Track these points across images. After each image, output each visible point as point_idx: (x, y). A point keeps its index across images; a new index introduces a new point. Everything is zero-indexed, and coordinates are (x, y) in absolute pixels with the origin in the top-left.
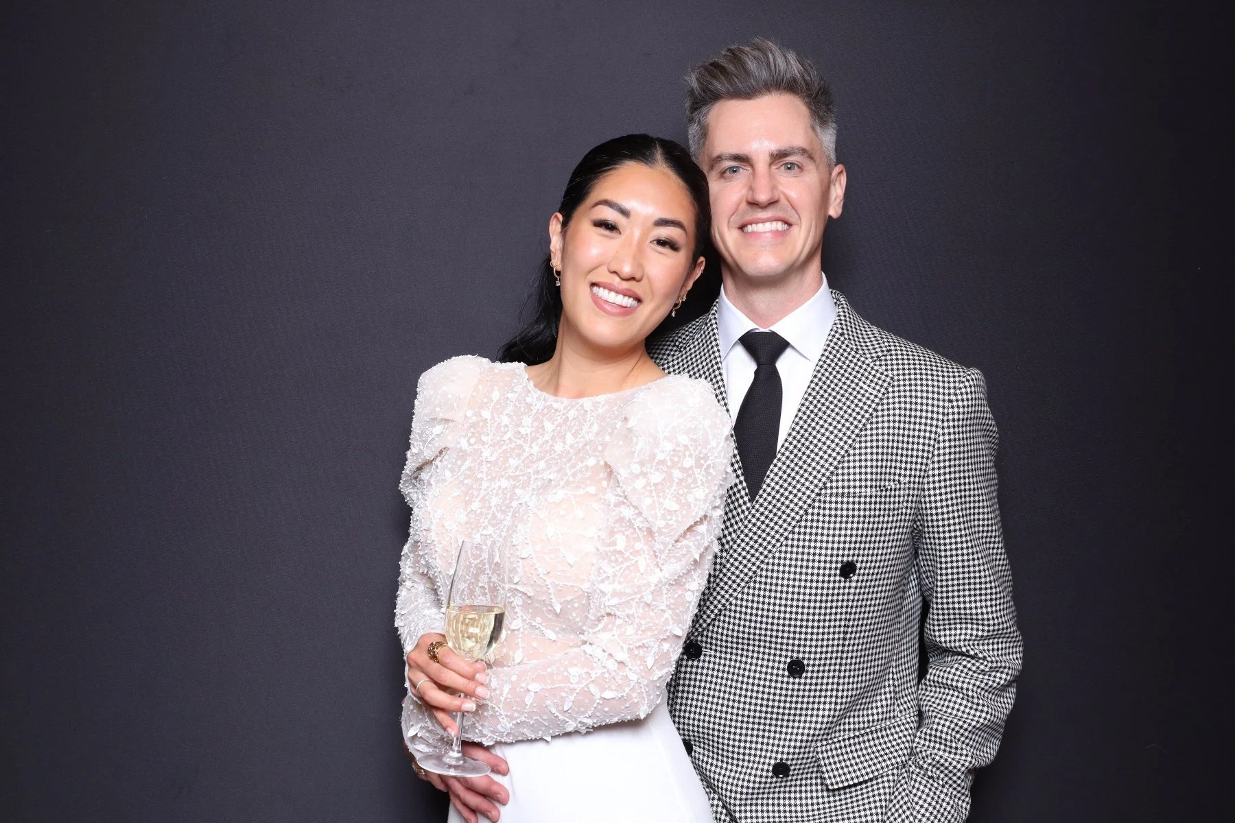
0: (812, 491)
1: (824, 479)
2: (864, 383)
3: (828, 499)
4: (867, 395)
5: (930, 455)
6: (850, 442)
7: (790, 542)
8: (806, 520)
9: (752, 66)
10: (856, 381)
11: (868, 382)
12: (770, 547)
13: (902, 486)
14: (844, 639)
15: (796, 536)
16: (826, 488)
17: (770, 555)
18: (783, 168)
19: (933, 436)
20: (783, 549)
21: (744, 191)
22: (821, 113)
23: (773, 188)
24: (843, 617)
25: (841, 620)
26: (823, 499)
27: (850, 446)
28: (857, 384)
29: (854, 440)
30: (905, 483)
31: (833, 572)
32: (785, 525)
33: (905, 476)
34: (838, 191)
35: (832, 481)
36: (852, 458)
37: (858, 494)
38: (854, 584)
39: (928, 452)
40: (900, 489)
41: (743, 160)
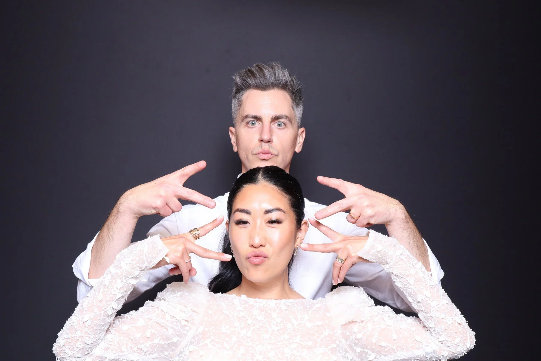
18: (277, 124)
22: (297, 101)
34: (301, 140)
41: (257, 119)
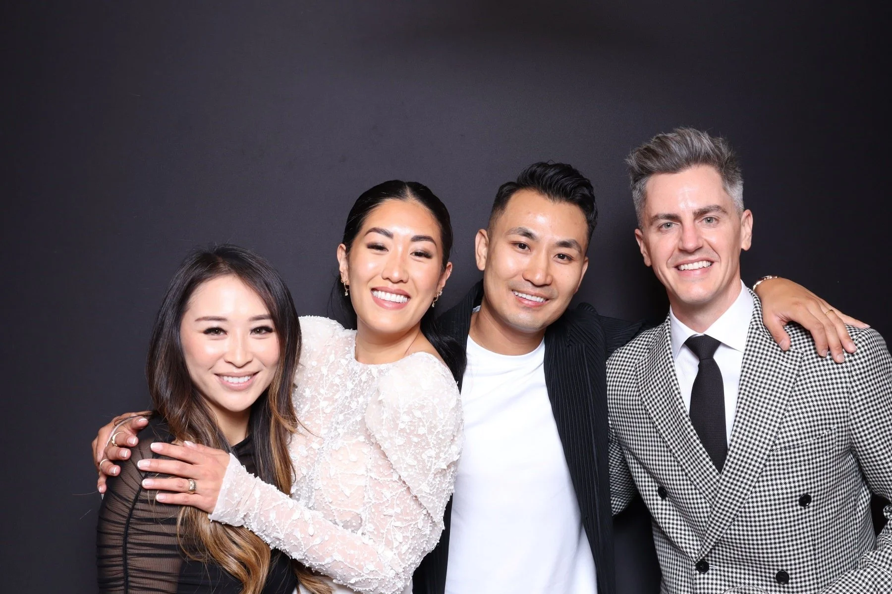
0: (766, 449)
1: (773, 439)
2: (783, 361)
3: (779, 453)
4: (787, 369)
5: (848, 405)
6: (783, 407)
7: (757, 489)
8: (766, 471)
9: (674, 147)
10: (776, 360)
11: (785, 360)
12: (743, 496)
13: (833, 432)
14: (814, 550)
15: (761, 484)
16: (776, 445)
17: (744, 502)
18: (704, 222)
19: (845, 390)
20: (754, 495)
21: (676, 241)
22: (730, 176)
23: (699, 237)
24: (810, 534)
25: (808, 537)
26: (775, 453)
27: (785, 410)
28: (778, 363)
29: (786, 405)
30: (835, 429)
31: (794, 504)
32: (751, 478)
33: (834, 424)
34: (747, 230)
35: (779, 439)
36: (788, 419)
37: (800, 445)
38: (811, 509)
39: (846, 402)
40: (831, 434)
41: (674, 218)
